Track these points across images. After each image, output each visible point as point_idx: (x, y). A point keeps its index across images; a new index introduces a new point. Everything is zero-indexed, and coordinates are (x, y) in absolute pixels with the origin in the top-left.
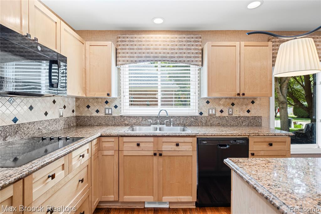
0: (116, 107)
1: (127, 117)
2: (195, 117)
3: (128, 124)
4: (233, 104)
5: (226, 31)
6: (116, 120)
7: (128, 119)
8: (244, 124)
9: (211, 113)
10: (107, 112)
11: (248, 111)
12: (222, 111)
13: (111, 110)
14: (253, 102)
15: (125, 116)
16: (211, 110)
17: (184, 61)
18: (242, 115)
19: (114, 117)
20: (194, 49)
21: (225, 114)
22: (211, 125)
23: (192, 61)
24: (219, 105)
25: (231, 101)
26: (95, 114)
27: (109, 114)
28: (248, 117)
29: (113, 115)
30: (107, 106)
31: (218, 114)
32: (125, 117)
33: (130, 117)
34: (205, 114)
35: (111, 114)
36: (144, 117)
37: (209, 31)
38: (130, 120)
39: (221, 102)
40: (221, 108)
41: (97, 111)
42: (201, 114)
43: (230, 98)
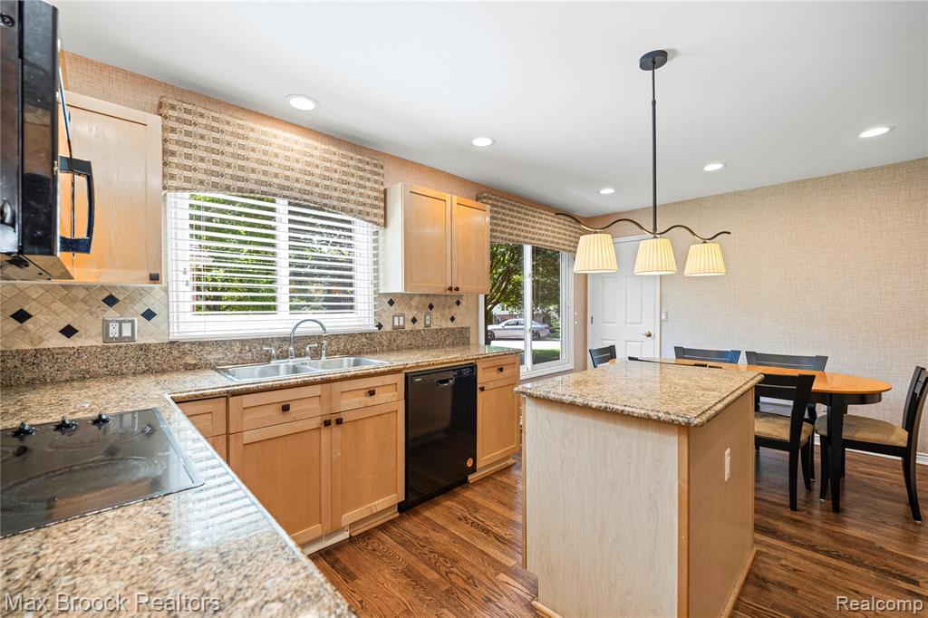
0: (149, 315)
1: (193, 343)
2: (368, 335)
3: (195, 365)
4: (431, 307)
5: (420, 165)
6: (151, 355)
7: (196, 349)
8: (447, 342)
9: (396, 324)
10: (113, 332)
11: (452, 319)
12: (414, 320)
13: (130, 324)
14: (458, 303)
15: (184, 343)
16: (396, 319)
17: (352, 211)
18: (444, 326)
19: (144, 348)
20: (371, 189)
21: (420, 326)
22: (399, 349)
23: (368, 214)
24: (410, 307)
25: (429, 301)
26: (58, 342)
27: (121, 338)
28: (453, 329)
29: (139, 340)
30: (111, 313)
31: (409, 326)
32: (187, 345)
33: (202, 344)
34: (387, 327)
35: (132, 338)
36: (248, 341)
37: (392, 157)
38: (204, 352)
39: (413, 303)
40: (413, 313)
41: (69, 331)
42: (380, 326)
43: (427, 295)
